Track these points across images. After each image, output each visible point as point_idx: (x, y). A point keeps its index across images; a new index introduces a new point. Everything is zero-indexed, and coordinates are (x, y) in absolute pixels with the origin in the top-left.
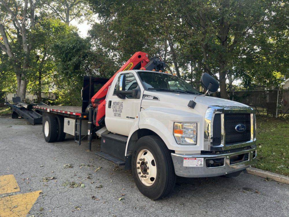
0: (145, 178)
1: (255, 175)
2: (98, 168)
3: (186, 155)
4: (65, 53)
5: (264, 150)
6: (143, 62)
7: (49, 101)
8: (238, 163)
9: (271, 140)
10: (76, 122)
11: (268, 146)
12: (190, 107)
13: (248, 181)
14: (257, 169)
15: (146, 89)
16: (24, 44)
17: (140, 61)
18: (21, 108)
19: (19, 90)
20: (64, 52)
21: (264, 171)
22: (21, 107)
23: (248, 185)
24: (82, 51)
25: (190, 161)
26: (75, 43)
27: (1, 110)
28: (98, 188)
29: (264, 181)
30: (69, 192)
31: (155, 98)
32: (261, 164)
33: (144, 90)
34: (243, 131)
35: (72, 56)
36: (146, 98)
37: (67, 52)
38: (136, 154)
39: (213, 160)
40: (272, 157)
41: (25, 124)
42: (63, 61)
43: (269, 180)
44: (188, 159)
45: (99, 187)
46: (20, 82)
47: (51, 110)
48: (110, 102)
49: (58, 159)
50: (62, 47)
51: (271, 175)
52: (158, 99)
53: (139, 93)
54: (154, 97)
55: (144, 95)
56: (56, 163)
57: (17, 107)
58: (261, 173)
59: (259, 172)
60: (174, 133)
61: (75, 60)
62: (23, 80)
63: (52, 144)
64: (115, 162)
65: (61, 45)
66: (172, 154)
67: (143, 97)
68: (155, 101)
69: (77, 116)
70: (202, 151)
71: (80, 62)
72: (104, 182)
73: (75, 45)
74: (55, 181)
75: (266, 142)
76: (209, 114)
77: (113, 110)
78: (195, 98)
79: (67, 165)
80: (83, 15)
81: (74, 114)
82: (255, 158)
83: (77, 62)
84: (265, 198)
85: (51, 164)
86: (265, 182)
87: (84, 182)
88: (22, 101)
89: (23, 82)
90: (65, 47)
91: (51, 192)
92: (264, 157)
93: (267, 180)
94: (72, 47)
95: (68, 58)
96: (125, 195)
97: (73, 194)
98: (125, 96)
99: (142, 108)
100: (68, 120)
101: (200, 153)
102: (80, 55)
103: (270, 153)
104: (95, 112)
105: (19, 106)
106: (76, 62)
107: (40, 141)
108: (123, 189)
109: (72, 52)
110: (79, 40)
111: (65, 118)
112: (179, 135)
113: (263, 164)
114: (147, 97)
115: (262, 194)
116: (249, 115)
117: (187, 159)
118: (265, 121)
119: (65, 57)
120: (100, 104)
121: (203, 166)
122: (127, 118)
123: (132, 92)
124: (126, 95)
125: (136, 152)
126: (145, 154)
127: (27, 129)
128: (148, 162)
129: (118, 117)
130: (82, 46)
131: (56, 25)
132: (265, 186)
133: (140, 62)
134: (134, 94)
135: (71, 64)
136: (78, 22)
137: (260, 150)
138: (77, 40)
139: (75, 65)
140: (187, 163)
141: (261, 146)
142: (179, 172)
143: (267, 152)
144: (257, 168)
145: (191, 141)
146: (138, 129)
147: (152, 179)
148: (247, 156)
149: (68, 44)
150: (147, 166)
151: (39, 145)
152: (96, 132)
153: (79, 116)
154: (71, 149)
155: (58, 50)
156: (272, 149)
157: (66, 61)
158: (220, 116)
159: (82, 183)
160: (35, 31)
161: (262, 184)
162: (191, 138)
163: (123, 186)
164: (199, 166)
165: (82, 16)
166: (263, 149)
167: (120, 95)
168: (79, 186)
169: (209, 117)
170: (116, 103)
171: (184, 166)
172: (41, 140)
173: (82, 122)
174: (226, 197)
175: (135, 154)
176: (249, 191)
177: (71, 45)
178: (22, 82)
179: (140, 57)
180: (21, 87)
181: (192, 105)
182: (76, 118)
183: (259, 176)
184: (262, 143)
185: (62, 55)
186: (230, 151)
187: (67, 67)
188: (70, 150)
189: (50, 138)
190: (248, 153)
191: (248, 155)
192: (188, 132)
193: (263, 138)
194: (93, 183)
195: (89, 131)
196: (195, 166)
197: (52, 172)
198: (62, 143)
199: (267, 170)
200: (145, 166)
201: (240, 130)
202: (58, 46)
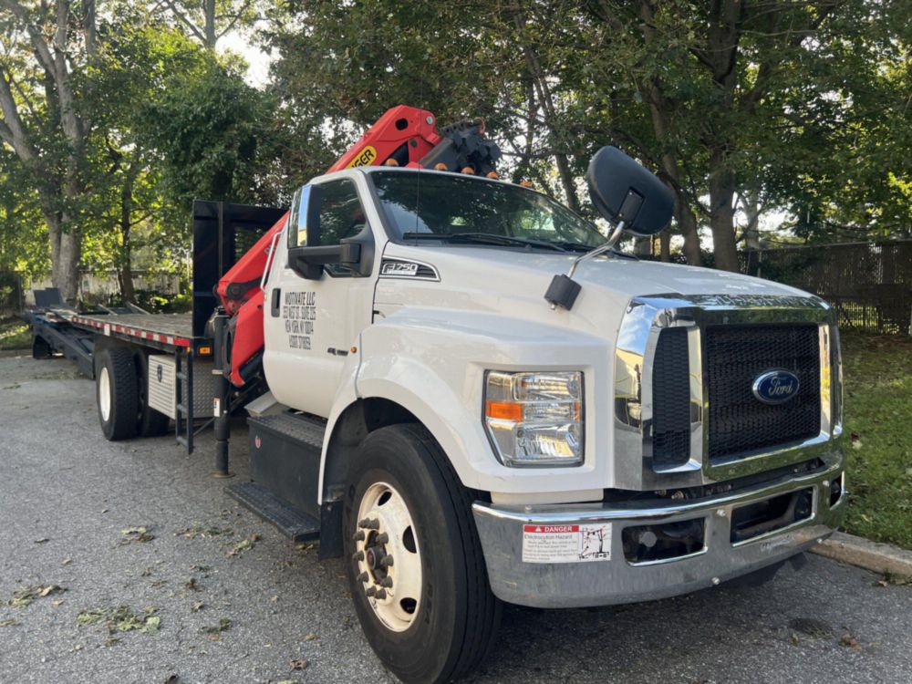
0: (381, 601)
1: (838, 561)
2: (245, 543)
3: (535, 510)
4: (180, 134)
5: (871, 459)
6: (414, 145)
7: (158, 298)
8: (767, 534)
9: (896, 416)
10: (179, 369)
11: (885, 442)
12: (555, 302)
13: (812, 587)
14: (845, 534)
15: (396, 236)
16: (65, 113)
17: (404, 141)
18: (59, 323)
19: (57, 266)
20: (176, 130)
21: (872, 544)
22: (60, 320)
23: (811, 606)
24: (236, 125)
25: (553, 538)
26: (214, 100)
27: (5, 331)
28: (209, 632)
29: (873, 585)
30: (88, 657)
31: (424, 272)
32: (864, 516)
33: (387, 239)
34: (785, 400)
35: (205, 145)
36: (389, 272)
37: (185, 131)
38: (355, 499)
39: (656, 529)
40: (903, 487)
41: (68, 378)
42: (175, 162)
43: (894, 582)
44: (543, 531)
45: (211, 631)
46: (59, 240)
47: (114, 328)
48: (277, 292)
49: (116, 504)
50: (171, 116)
51: (902, 560)
52: (433, 275)
53: (366, 254)
54: (420, 266)
55: (384, 261)
56: (99, 524)
57: (47, 320)
58: (862, 553)
59: (854, 548)
60: (487, 417)
61: (213, 155)
62: (68, 234)
63: (123, 445)
64: (282, 527)
65: (167, 108)
66: (476, 507)
67: (381, 268)
68: (424, 284)
69: (180, 349)
70: (607, 491)
71: (230, 165)
72: (244, 604)
73: (213, 105)
74: (57, 603)
75: (877, 427)
76: (633, 330)
77: (287, 326)
78: (576, 263)
79: (133, 529)
80: (263, 15)
81: (170, 341)
82: (838, 503)
83: (220, 162)
84: (880, 669)
85: (79, 526)
86: (878, 589)
87: (167, 605)
88: (68, 300)
89: (69, 239)
90: (178, 114)
91: (17, 653)
92: (871, 488)
93: (885, 584)
94: (203, 114)
95: (192, 151)
96: (308, 665)
97: (95, 667)
98: (322, 267)
99: (377, 312)
100: (156, 364)
101: (601, 497)
102: (233, 141)
103: (894, 471)
104: (229, 334)
105: (51, 317)
106: (216, 164)
107: (88, 435)
108: (307, 637)
109: (203, 130)
110: (223, 91)
111: (151, 357)
112: (508, 425)
113: (868, 516)
114: (395, 269)
115: (870, 651)
116: (815, 329)
117: (538, 530)
118: (873, 347)
119: (183, 149)
120: (246, 301)
121: (608, 558)
122: (332, 355)
123: (341, 249)
124: (327, 265)
125: (352, 492)
126: (385, 498)
127: (64, 392)
128: (391, 538)
129: (302, 350)
130: (235, 110)
131: (170, 50)
132: (880, 610)
133: (406, 144)
134: (346, 257)
135: (200, 171)
136: (248, 40)
137: (859, 459)
138: (220, 91)
139: (214, 173)
140: (536, 549)
141: (862, 442)
142: (507, 587)
143: (885, 465)
144: (848, 533)
145: (559, 449)
146: (355, 399)
147: (408, 605)
148: (806, 500)
149: (191, 105)
150: (388, 553)
151: (76, 452)
152: (246, 407)
153: (186, 348)
154: (181, 464)
155: (154, 125)
156: (903, 454)
157: (184, 163)
158: (686, 337)
159: (155, 611)
160: (98, 70)
161: (869, 599)
162: (561, 437)
163: (313, 620)
164: (592, 558)
165: (261, 19)
166: (867, 453)
167: (299, 263)
168: (136, 626)
169: (634, 343)
170: (297, 297)
171: (524, 560)
172: (91, 433)
173: (194, 369)
174: (720, 666)
175: (351, 497)
176: (816, 637)
177: (199, 109)
178: (66, 239)
179: (401, 124)
180: (62, 257)
181: (565, 294)
182: (177, 353)
183: (856, 566)
184: (864, 432)
185: (169, 142)
186: (730, 487)
187: (190, 181)
188: (174, 469)
189: (116, 424)
190: (811, 489)
191: (810, 497)
192: (550, 410)
193: (868, 412)
194: (201, 607)
195: (218, 403)
196: (574, 559)
197: (65, 562)
198: (159, 440)
199: (885, 540)
200: (381, 550)
201: (776, 397)
202: (154, 111)
